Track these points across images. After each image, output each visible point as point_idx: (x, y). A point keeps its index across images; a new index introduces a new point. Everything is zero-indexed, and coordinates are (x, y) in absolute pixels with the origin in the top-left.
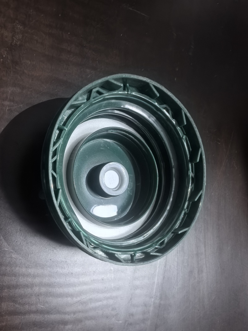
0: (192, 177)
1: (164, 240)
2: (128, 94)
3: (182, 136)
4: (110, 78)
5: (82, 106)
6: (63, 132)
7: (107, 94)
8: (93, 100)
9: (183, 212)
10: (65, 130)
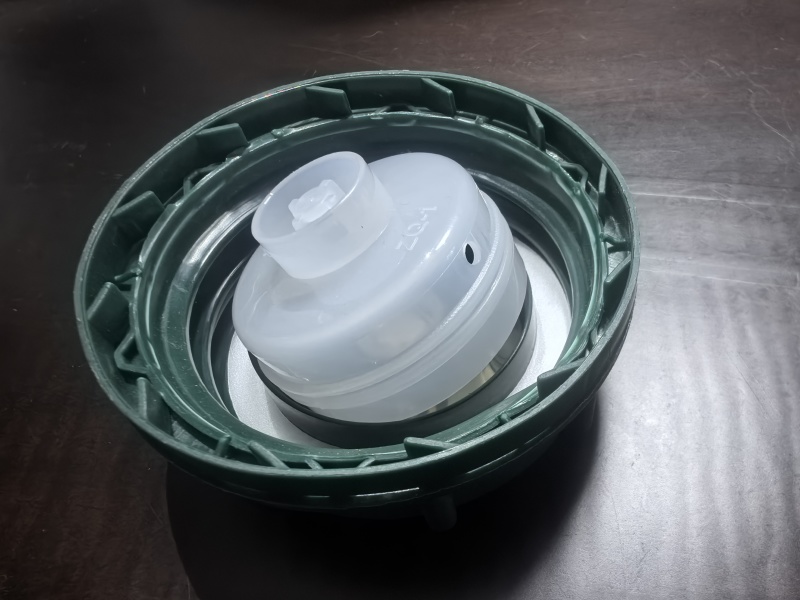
0: (388, 111)
1: (565, 168)
2: (141, 275)
3: (275, 137)
4: (84, 315)
5: (162, 394)
6: (236, 446)
7: (137, 329)
8: (149, 365)
9: (485, 126)
10: (229, 439)
